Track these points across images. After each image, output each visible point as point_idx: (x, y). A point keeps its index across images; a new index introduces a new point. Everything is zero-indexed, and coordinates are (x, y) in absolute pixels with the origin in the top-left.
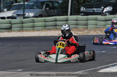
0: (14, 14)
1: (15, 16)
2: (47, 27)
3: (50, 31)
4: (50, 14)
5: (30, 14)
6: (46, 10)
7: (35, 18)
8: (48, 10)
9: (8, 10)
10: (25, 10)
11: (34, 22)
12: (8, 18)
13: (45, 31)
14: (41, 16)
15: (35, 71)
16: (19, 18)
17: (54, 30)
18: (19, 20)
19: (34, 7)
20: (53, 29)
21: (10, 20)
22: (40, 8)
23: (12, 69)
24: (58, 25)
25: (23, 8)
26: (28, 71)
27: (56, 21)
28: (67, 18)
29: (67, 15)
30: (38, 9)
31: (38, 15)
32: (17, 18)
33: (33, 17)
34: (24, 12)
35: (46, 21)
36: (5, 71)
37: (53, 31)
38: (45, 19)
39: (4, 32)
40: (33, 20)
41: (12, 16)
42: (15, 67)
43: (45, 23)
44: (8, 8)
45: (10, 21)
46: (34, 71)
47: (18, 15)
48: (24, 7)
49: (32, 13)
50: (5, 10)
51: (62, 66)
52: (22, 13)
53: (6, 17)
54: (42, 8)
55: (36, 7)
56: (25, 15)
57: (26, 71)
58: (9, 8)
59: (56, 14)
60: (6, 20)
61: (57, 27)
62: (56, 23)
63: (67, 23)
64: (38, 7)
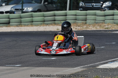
0: (13, 9)
1: (14, 10)
2: (45, 22)
3: (49, 26)
4: (49, 9)
5: (29, 9)
6: (45, 5)
7: (33, 13)
8: (46, 5)
9: (7, 4)
10: (24, 5)
11: (32, 17)
12: (7, 12)
13: (44, 26)
14: (39, 11)
16: (17, 13)
18: (17, 14)
19: (32, 2)
20: (51, 24)
21: (8, 14)
22: (38, 3)
23: (10, 64)
24: (56, 20)
25: (21, 2)
26: (26, 67)
27: (55, 16)
28: (66, 13)
29: (66, 10)
30: (36, 4)
31: (36, 10)
32: (16, 12)
33: (31, 12)
34: (22, 7)
35: (45, 15)
36: (4, 66)
37: (52, 26)
38: (43, 14)
39: (2, 27)
41: (10, 10)
42: (14, 62)
43: (44, 18)
44: (6, 3)
45: (9, 16)
46: (33, 67)
47: (16, 9)
48: (23, 2)
49: (31, 8)
50: (4, 4)
51: (60, 61)
52: (21, 8)
53: (4, 11)
54: (41, 3)
55: (35, 1)
56: (24, 9)
57: (24, 67)
58: (8, 3)
59: (55, 9)
60: (5, 14)
61: (56, 22)
62: (55, 18)
63: (66, 18)
64: (36, 2)
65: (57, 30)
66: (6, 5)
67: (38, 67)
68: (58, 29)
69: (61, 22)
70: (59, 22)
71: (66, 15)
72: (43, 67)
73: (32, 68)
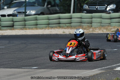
0: (15, 12)
2: (50, 25)
3: (54, 29)
4: (52, 12)
5: (32, 11)
6: (48, 8)
11: (37, 20)
12: (9, 15)
13: (49, 29)
14: (42, 14)
15: (51, 69)
16: (20, 16)
17: (58, 29)
19: (35, 5)
20: (56, 27)
21: (11, 17)
24: (61, 23)
25: (24, 5)
26: (43, 69)
27: (60, 19)
28: (71, 16)
31: (39, 13)
32: (18, 16)
38: (48, 17)
40: (36, 17)
41: (13, 13)
42: (29, 65)
43: (48, 21)
44: (8, 6)
45: (13, 19)
48: (26, 4)
49: (34, 11)
50: (6, 7)
52: (24, 11)
53: (7, 15)
54: (44, 6)
55: (37, 4)
56: (27, 12)
57: (41, 69)
58: (10, 6)
60: (7, 17)
61: (61, 25)
62: (59, 21)
63: (71, 21)
64: (39, 5)
65: (63, 34)
66: (8, 8)
67: (55, 69)
68: (64, 32)
69: (66, 25)
70: (64, 25)
71: (71, 18)
72: (60, 69)
73: (50, 70)
